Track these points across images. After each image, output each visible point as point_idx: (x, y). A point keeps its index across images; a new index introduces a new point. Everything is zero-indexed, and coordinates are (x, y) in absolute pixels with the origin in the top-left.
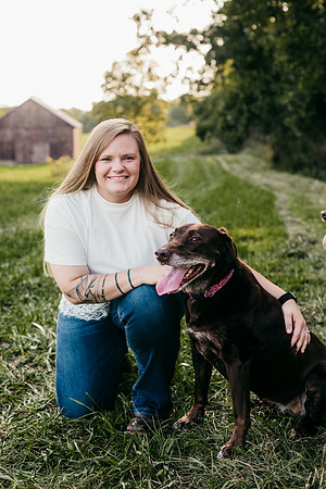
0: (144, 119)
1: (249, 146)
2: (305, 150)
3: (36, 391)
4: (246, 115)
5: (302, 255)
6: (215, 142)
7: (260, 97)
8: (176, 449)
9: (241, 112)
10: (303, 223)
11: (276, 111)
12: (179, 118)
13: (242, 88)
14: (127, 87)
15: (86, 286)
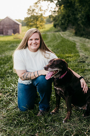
0: (39, 22)
1: (68, 29)
2: (84, 30)
3: (12, 103)
4: (67, 21)
5: (84, 62)
6: (59, 28)
7: (71, 16)
8: (51, 120)
9: (66, 20)
10: (84, 52)
11: (76, 19)
12: (49, 21)
13: (66, 13)
14: (34, 13)
15: (26, 76)
